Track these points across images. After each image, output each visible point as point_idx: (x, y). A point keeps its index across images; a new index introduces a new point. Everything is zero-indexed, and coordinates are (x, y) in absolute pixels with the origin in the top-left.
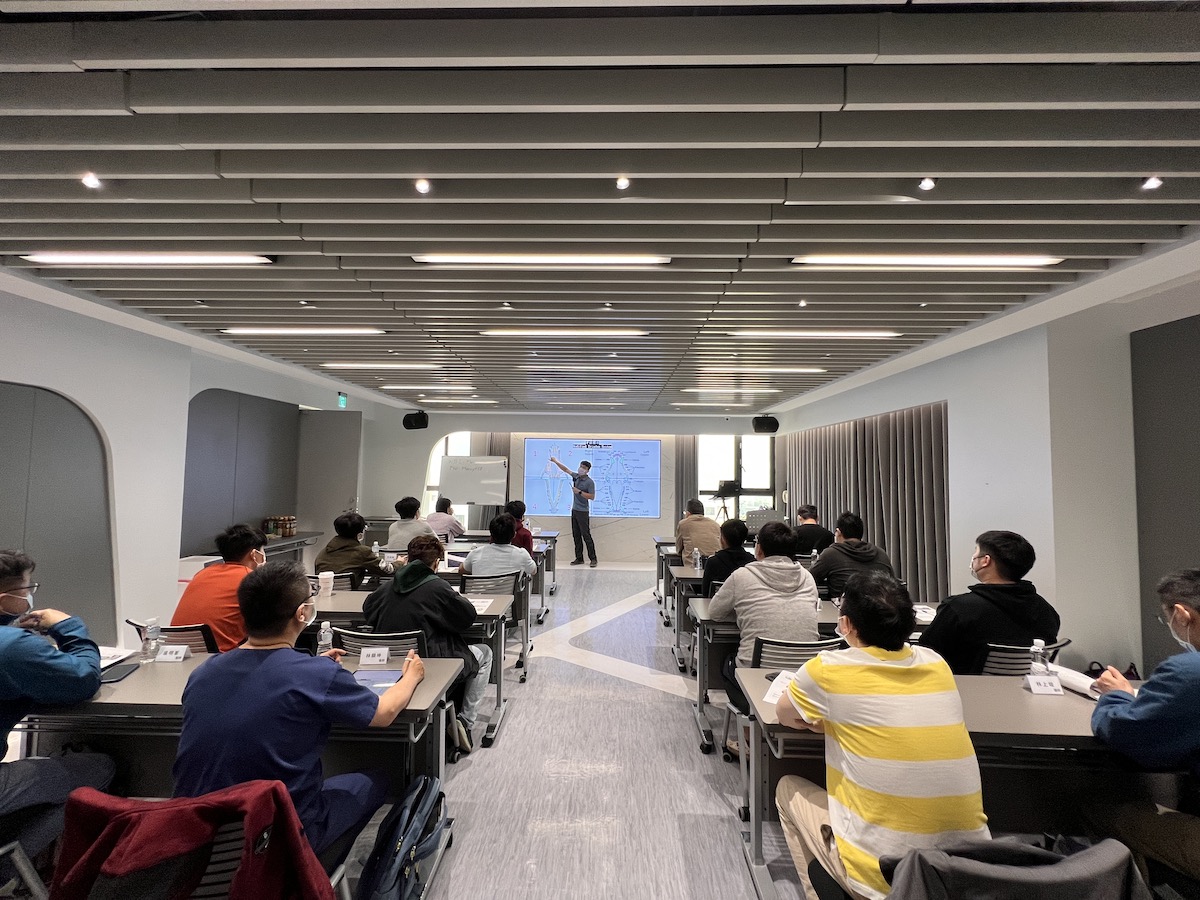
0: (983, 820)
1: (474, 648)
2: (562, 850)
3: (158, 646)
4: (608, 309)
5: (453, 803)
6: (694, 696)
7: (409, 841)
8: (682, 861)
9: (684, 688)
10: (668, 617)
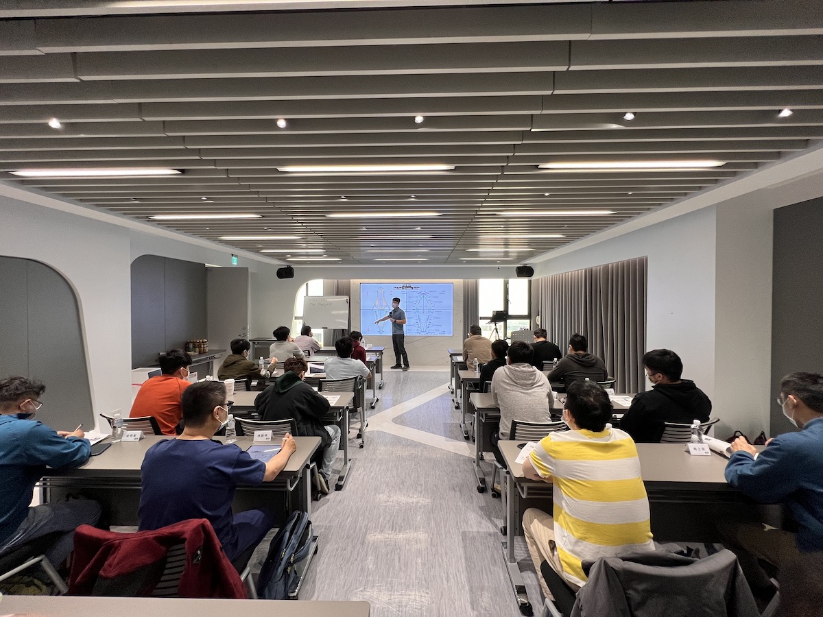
0: (650, 537)
1: (329, 428)
2: (387, 555)
3: (122, 432)
4: (413, 199)
5: (317, 526)
6: (474, 455)
7: (289, 552)
8: (463, 560)
9: (467, 450)
10: (458, 403)
